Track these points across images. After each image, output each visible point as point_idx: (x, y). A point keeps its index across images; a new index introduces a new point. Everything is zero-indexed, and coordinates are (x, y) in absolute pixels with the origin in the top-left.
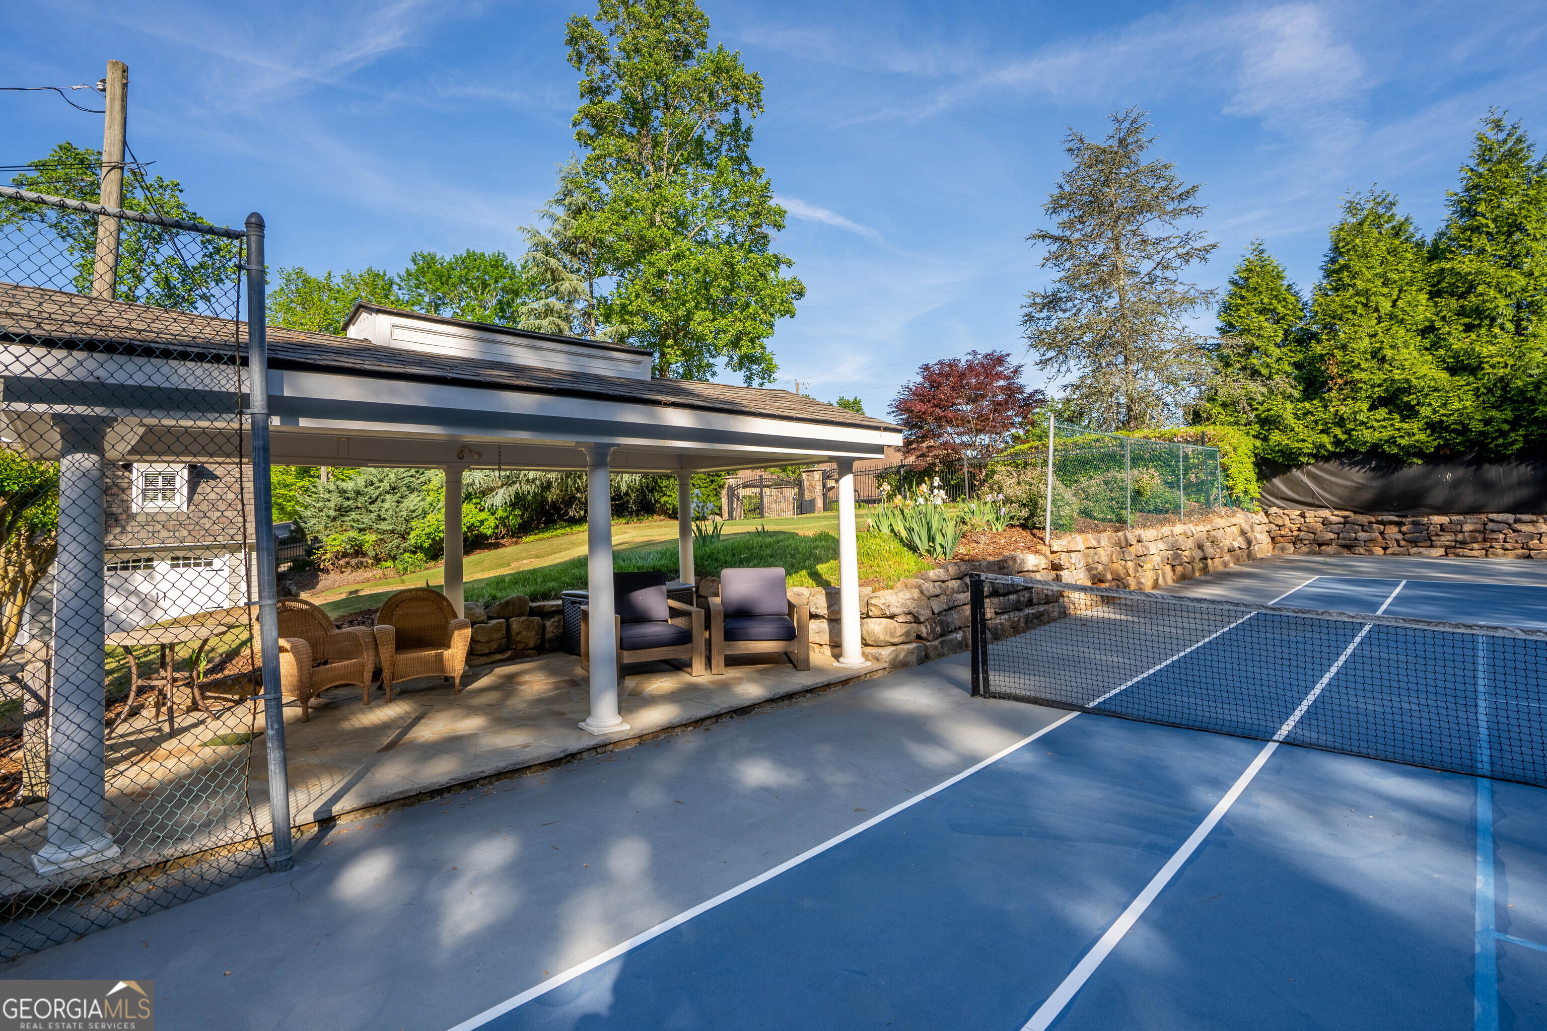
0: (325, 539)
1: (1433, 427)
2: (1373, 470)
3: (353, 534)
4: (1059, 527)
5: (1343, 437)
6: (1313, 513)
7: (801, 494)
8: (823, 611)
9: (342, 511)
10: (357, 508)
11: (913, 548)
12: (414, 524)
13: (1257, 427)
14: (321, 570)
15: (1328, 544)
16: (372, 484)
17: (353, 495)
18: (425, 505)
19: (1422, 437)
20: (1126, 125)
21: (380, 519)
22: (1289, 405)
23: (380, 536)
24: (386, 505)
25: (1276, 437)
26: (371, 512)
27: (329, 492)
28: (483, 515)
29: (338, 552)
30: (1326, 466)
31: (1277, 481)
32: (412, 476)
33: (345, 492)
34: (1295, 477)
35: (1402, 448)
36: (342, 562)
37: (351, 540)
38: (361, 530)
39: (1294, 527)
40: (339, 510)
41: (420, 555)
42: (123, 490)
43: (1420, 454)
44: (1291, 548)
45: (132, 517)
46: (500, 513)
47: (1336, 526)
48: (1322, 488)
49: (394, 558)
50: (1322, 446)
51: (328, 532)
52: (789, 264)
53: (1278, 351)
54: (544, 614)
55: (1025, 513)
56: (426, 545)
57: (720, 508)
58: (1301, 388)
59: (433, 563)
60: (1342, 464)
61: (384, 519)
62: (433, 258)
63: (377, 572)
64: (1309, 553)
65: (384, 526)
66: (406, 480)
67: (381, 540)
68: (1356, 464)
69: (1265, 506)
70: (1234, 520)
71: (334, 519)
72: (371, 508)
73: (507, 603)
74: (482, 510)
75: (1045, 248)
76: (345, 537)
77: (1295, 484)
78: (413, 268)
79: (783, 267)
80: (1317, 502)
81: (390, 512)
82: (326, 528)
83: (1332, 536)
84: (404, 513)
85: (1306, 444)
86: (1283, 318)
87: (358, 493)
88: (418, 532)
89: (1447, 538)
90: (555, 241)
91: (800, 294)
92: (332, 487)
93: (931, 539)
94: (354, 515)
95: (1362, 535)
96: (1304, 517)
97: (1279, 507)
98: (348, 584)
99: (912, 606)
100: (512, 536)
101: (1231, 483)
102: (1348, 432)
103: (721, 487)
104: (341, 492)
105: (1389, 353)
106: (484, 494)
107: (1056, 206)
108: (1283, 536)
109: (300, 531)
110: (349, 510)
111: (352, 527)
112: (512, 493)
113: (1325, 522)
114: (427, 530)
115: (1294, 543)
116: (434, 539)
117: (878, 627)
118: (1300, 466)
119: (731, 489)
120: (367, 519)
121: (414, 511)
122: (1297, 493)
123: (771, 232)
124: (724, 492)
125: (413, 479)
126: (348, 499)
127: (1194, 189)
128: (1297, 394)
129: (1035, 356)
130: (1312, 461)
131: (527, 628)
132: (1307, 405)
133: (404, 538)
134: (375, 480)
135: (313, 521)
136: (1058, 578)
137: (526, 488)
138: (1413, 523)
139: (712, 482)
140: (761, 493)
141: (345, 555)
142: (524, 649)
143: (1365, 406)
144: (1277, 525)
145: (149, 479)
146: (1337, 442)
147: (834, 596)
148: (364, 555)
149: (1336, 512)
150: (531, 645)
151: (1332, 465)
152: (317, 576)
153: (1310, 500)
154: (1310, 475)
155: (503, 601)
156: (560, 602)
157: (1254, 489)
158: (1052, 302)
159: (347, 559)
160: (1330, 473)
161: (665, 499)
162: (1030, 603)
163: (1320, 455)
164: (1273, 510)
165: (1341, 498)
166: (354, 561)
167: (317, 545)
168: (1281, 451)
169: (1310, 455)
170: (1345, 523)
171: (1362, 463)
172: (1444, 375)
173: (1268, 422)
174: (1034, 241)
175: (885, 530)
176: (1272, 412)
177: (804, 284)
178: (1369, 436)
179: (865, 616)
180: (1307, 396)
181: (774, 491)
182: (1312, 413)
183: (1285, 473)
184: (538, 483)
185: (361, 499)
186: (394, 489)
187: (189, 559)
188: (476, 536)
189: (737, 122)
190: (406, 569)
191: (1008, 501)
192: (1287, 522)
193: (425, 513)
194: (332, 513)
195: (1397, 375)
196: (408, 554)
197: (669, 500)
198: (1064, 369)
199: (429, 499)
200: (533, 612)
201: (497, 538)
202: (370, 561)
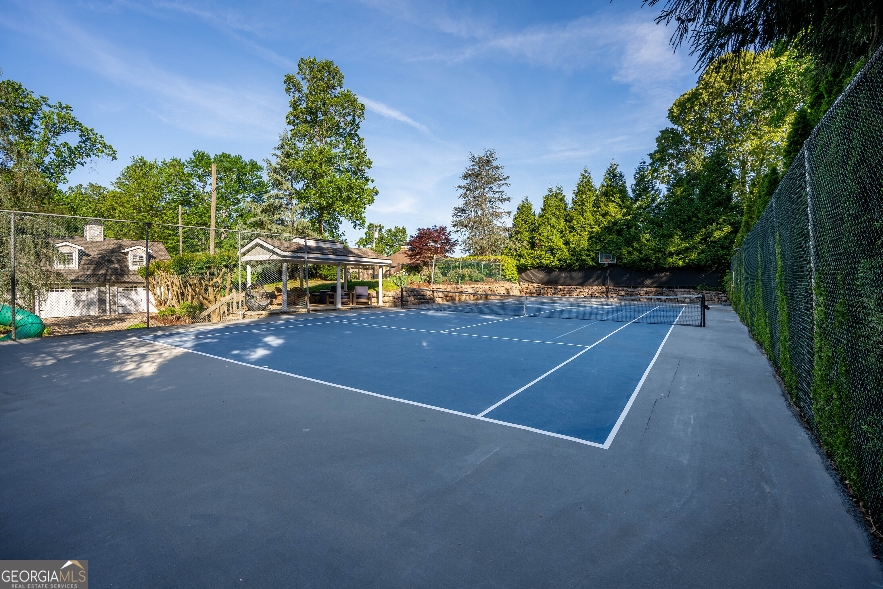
1: (560, 260)
2: (546, 272)
4: (435, 282)
5: (539, 262)
6: (531, 284)
7: (374, 272)
8: (376, 296)
11: (397, 285)
13: (517, 257)
15: (534, 294)
19: (557, 263)
20: (488, 153)
22: (526, 251)
25: (522, 260)
31: (523, 274)
34: (527, 273)
35: (552, 266)
39: (526, 289)
42: (125, 261)
43: (557, 268)
45: (130, 271)
47: (536, 289)
48: (534, 277)
50: (534, 264)
52: (373, 181)
53: (526, 234)
55: (428, 279)
58: (530, 246)
60: (539, 270)
62: (203, 153)
68: (542, 270)
69: (519, 281)
70: (505, 285)
75: (462, 191)
77: (528, 275)
78: (193, 157)
79: (370, 182)
80: (532, 281)
83: (535, 291)
85: (530, 263)
89: (561, 293)
90: (278, 166)
91: (377, 193)
93: (401, 283)
95: (542, 291)
96: (529, 286)
97: (523, 282)
99: (393, 295)
101: (505, 274)
102: (540, 260)
105: (551, 237)
107: (465, 178)
108: (523, 291)
113: (534, 287)
115: (525, 294)
117: (386, 299)
118: (529, 270)
122: (528, 278)
123: (367, 170)
127: (507, 178)
128: (529, 248)
129: (455, 229)
130: (531, 269)
132: (531, 251)
136: (433, 295)
138: (555, 288)
140: (359, 271)
143: (544, 253)
144: (522, 288)
145: (135, 257)
146: (538, 263)
147: (378, 293)
149: (536, 284)
151: (536, 270)
153: (530, 280)
154: (531, 273)
157: (516, 276)
158: (462, 210)
160: (535, 272)
161: (321, 272)
162: (424, 299)
163: (534, 268)
164: (521, 283)
165: (538, 280)
168: (523, 265)
169: (531, 266)
170: (538, 288)
171: (543, 270)
172: (562, 245)
173: (521, 256)
174: (457, 188)
175: (392, 281)
176: (522, 253)
177: (378, 190)
178: (545, 262)
179: (383, 297)
180: (532, 249)
181: (363, 271)
182: (532, 254)
183: (525, 272)
189: (354, 120)
191: (424, 275)
192: (524, 287)
195: (552, 244)
197: (323, 273)
198: (463, 234)
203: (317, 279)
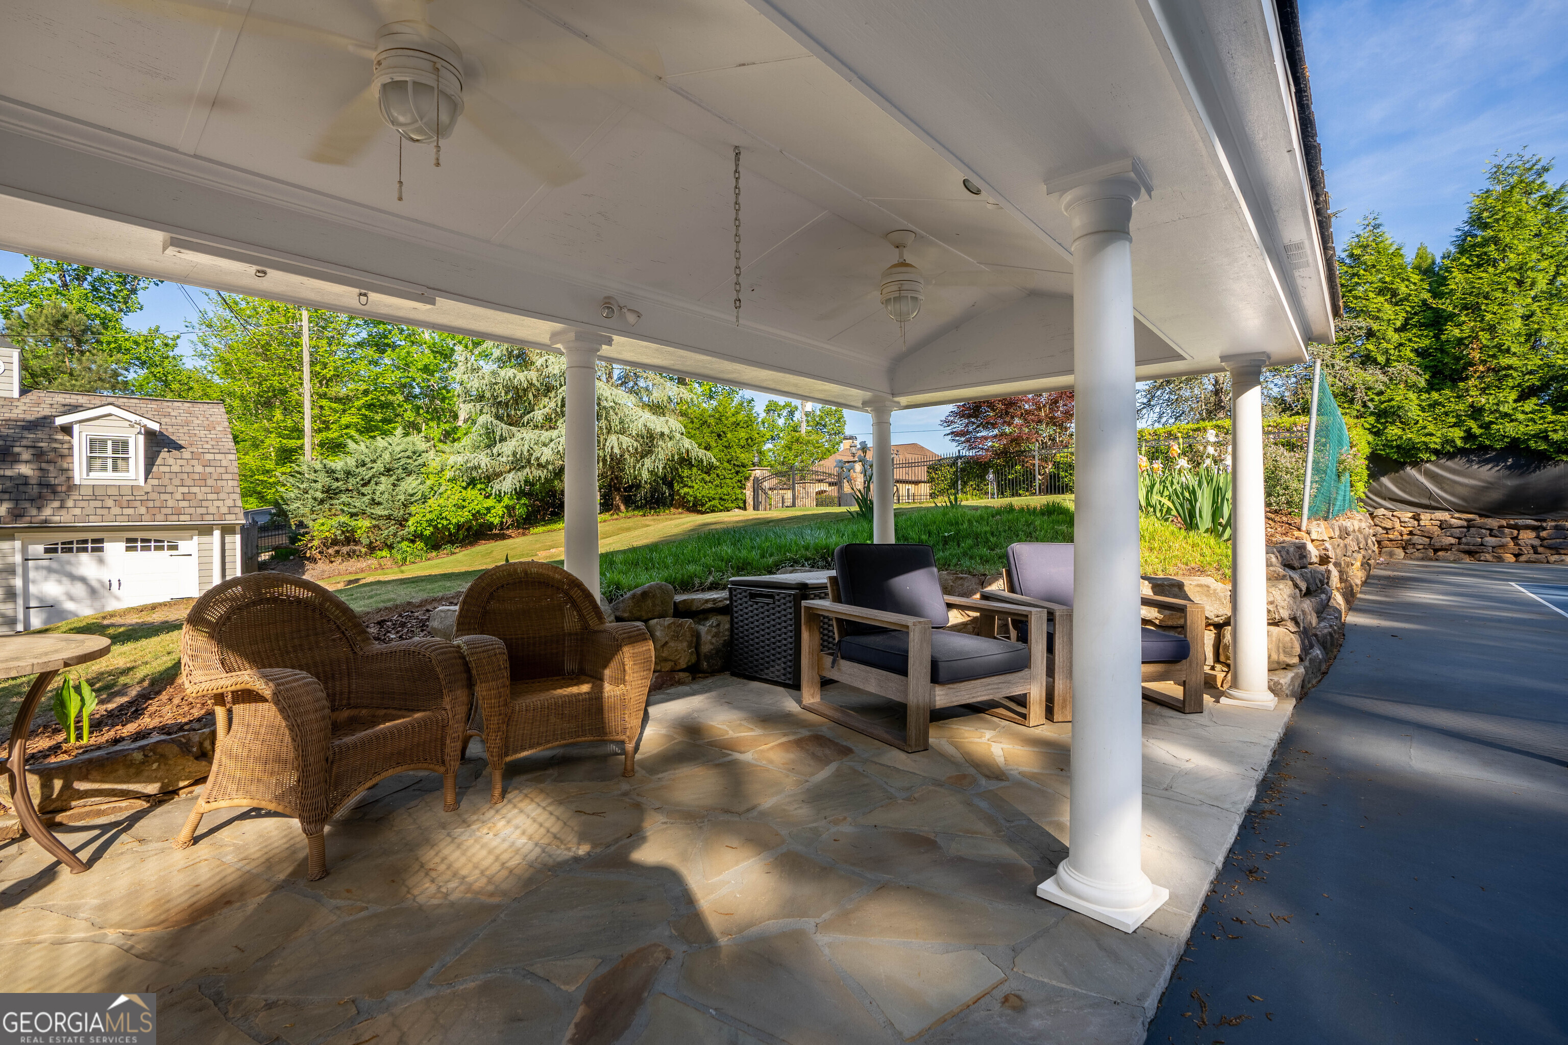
0: (311, 524)
2: (1509, 468)
3: (343, 519)
5: (1479, 430)
6: (1428, 516)
9: (331, 493)
10: (347, 490)
12: (413, 509)
13: (1372, 419)
14: (308, 559)
15: (1446, 550)
16: (364, 464)
17: (341, 475)
18: (425, 488)
21: (374, 503)
22: (1412, 396)
23: (374, 522)
24: (382, 488)
25: (1393, 431)
26: (363, 495)
27: (315, 471)
28: (490, 502)
29: (326, 538)
30: (1449, 463)
31: (1385, 480)
32: (408, 457)
33: (334, 472)
34: (1409, 476)
35: (1553, 444)
36: (331, 551)
37: (341, 525)
38: (352, 515)
39: (1405, 531)
40: (327, 492)
41: (420, 544)
42: (62, 454)
44: (1400, 553)
45: (74, 488)
46: (506, 501)
47: (1458, 530)
48: (1442, 489)
49: (391, 547)
50: (1451, 442)
51: (314, 517)
53: (1397, 336)
54: (699, 614)
56: (427, 533)
57: (745, 502)
58: (1427, 377)
59: (434, 554)
60: (1470, 461)
61: (379, 504)
63: (372, 562)
64: (1423, 559)
65: (379, 511)
66: (403, 461)
67: (375, 526)
68: (1484, 462)
69: (1370, 507)
71: (322, 502)
72: (364, 490)
73: (645, 594)
74: (487, 497)
76: (334, 522)
77: (1408, 484)
80: (1434, 504)
81: (386, 496)
82: (313, 512)
83: (1453, 541)
84: (402, 497)
85: (1434, 439)
86: (1406, 299)
87: (348, 474)
88: (418, 518)
92: (318, 466)
94: (344, 498)
95: (1490, 540)
96: (1418, 520)
97: (1386, 508)
98: (339, 574)
100: (518, 527)
102: (1483, 425)
103: (747, 479)
104: (330, 472)
106: (489, 479)
108: (1391, 540)
109: (282, 513)
110: (337, 493)
111: (343, 511)
112: (522, 479)
113: (1443, 525)
114: (429, 516)
115: (1404, 548)
116: (435, 527)
118: (1416, 464)
119: (756, 480)
120: (359, 503)
121: (412, 495)
122: (1411, 495)
124: (749, 484)
125: (410, 461)
126: (337, 480)
128: (1422, 384)
130: (1433, 458)
131: (676, 637)
132: (1435, 395)
133: (401, 525)
134: (367, 460)
135: (298, 504)
137: (537, 473)
138: (1555, 527)
139: (737, 473)
141: (335, 542)
142: (673, 671)
143: (1512, 396)
144: (1384, 528)
145: (95, 444)
146: (1469, 436)
148: (357, 542)
149: (1457, 515)
150: (683, 664)
151: (1457, 463)
152: (303, 566)
153: (1425, 501)
154: (1428, 473)
155: (638, 591)
156: (725, 594)
157: (1360, 488)
159: (336, 548)
160: (1445, 470)
161: (686, 490)
163: (1447, 452)
164: (1381, 511)
165: (1463, 499)
166: (345, 549)
167: (302, 531)
168: (1398, 447)
169: (1431, 450)
170: (1468, 527)
171: (1492, 462)
173: (1387, 415)
176: (1394, 403)
178: (1512, 430)
182: (1440, 404)
183: (1397, 472)
184: (550, 467)
185: (352, 480)
186: (389, 470)
187: (149, 541)
188: (481, 525)
190: (405, 559)
192: (1397, 525)
193: (425, 499)
194: (319, 495)
195: (1556, 360)
196: (406, 543)
197: (691, 491)
199: (429, 483)
200: (681, 611)
201: (502, 529)
202: (363, 550)
203: (672, 509)
